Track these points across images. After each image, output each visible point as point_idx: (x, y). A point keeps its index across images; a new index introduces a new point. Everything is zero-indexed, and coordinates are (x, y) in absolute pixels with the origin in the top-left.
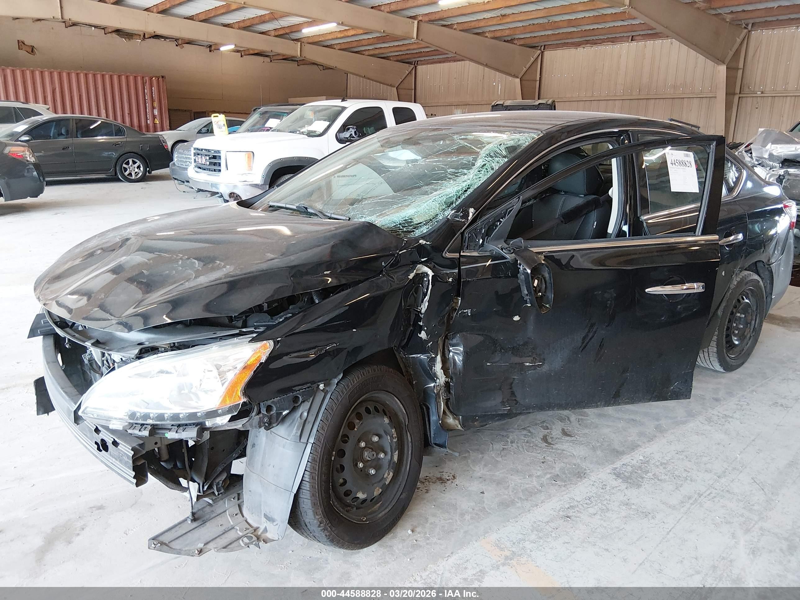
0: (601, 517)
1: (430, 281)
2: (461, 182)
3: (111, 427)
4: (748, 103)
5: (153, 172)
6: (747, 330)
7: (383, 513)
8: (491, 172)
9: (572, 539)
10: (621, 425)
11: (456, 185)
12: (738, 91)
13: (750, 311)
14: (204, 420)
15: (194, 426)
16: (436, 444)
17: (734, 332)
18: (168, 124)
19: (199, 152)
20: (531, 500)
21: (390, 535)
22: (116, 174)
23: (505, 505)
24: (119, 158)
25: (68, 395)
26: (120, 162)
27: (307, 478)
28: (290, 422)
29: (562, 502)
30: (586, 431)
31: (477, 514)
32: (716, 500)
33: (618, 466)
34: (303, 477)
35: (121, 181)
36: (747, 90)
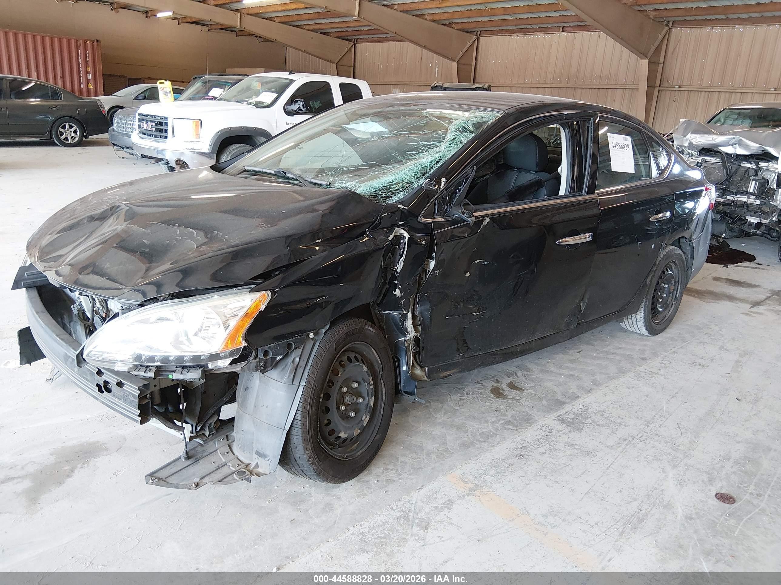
0: (549, 456)
1: (407, 243)
2: (433, 154)
3: (116, 369)
4: (666, 96)
5: (89, 137)
6: (670, 299)
7: (361, 451)
8: (460, 146)
9: (525, 473)
10: (561, 379)
11: (430, 156)
12: (658, 84)
13: (673, 282)
14: (207, 363)
15: (198, 368)
16: (405, 392)
17: (658, 300)
18: (102, 90)
19: (144, 118)
20: (488, 442)
21: (365, 473)
22: (51, 137)
23: (465, 446)
24: (55, 121)
25: (65, 342)
26: (56, 126)
27: (299, 417)
28: (283, 367)
29: (515, 444)
30: (532, 384)
31: (441, 454)
32: (647, 442)
33: (562, 413)
34: (295, 416)
35: (57, 145)
36: (666, 83)
